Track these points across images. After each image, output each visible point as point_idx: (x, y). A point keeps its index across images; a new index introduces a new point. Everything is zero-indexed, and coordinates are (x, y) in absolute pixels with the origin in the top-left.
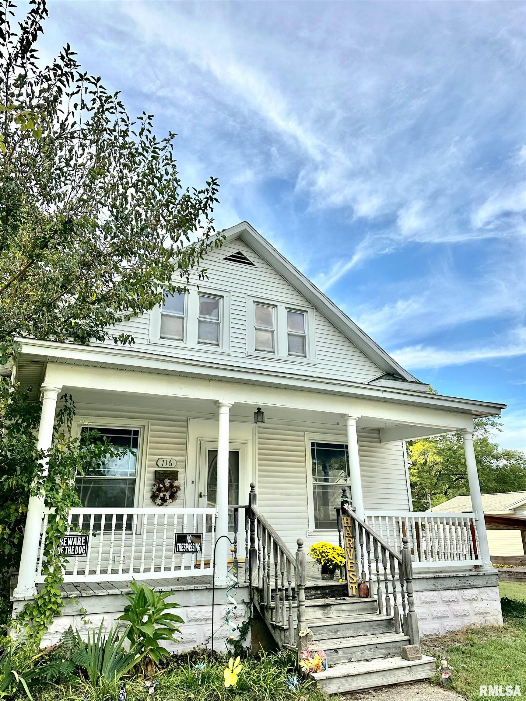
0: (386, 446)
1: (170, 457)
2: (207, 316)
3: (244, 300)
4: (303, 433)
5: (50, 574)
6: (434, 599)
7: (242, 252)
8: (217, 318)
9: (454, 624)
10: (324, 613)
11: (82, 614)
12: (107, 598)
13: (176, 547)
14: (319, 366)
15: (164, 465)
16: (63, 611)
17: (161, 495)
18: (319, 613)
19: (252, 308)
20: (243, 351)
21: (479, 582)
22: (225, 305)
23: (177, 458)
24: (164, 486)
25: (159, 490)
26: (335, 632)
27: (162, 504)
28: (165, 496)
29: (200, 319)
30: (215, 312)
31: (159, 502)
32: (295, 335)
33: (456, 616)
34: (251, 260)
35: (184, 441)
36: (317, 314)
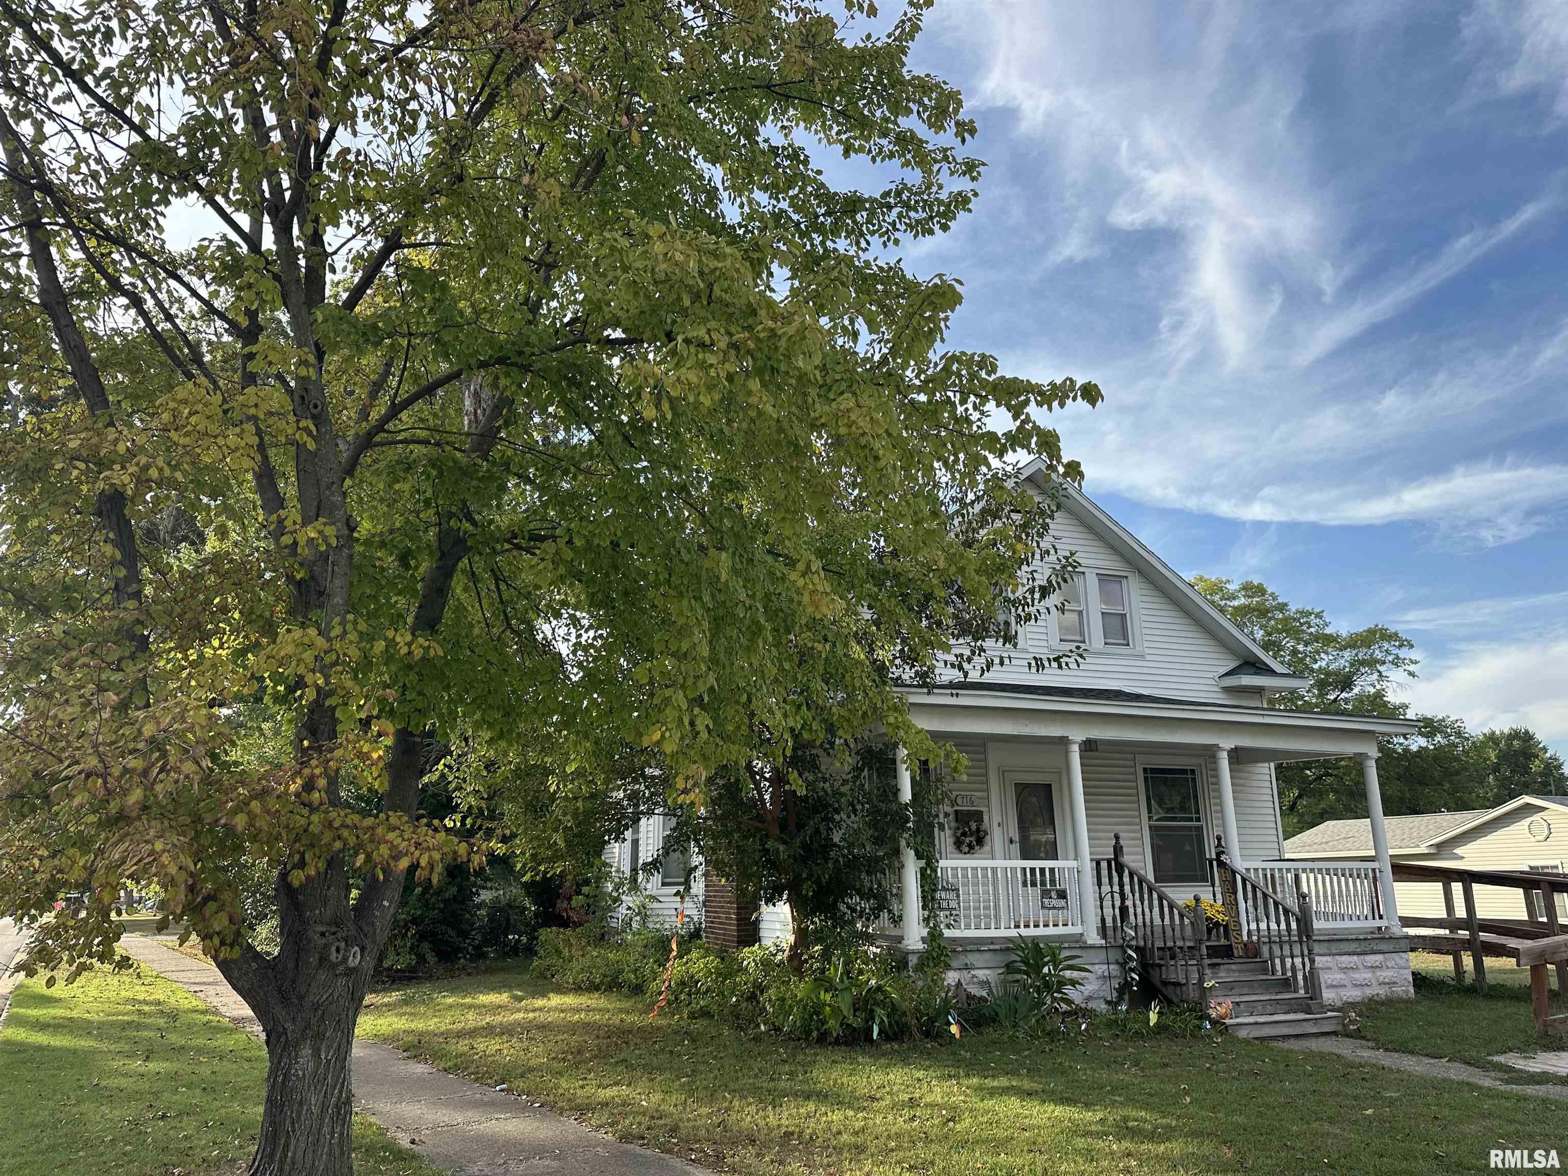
0: (1247, 769)
1: (973, 794)
4: (1131, 756)
5: (931, 928)
6: (1327, 965)
9: (1354, 994)
12: (988, 953)
13: (1042, 902)
14: (1146, 657)
15: (964, 804)
17: (967, 840)
20: (1045, 644)
21: (1384, 946)
23: (980, 794)
24: (969, 829)
27: (968, 853)
28: (971, 841)
31: (965, 850)
32: (1112, 614)
33: (1356, 986)
35: (983, 771)
36: (1142, 579)
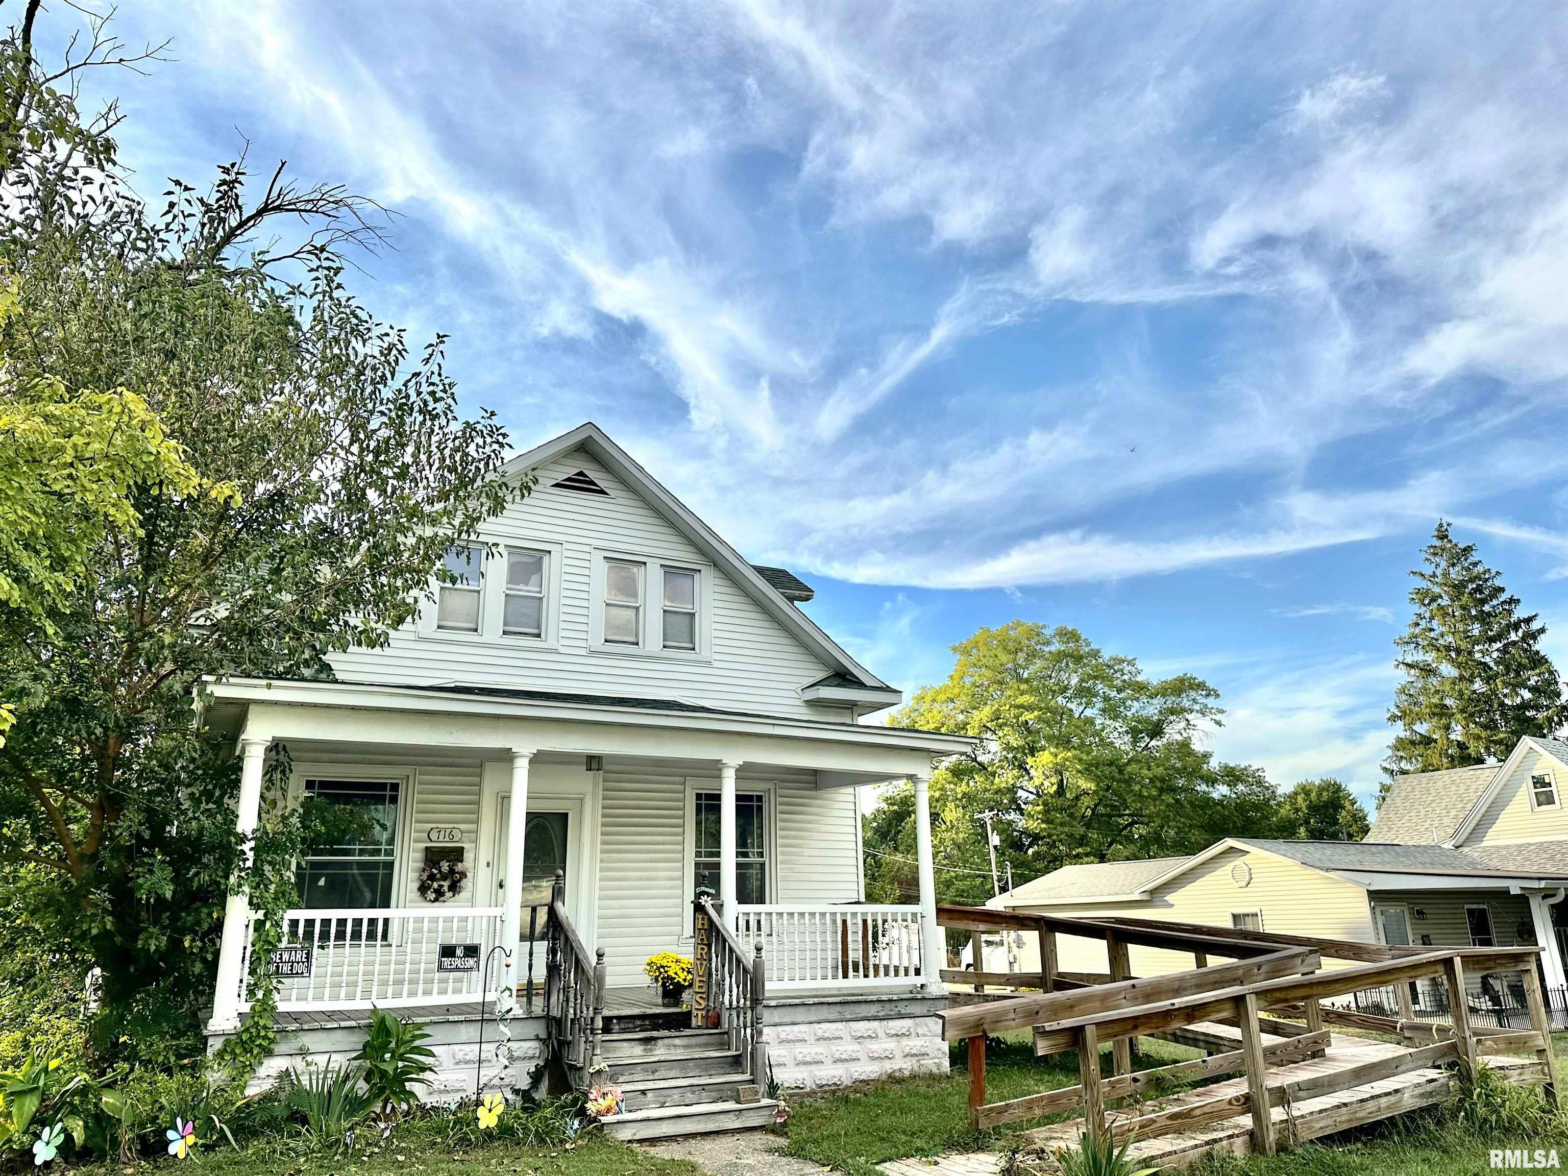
0: (827, 795)
1: (451, 826)
2: (521, 587)
3: (587, 556)
4: (682, 779)
5: (258, 1001)
6: (837, 1034)
7: (585, 472)
8: (538, 589)
9: (869, 1070)
10: (645, 1050)
11: (303, 1052)
12: (339, 1032)
13: (440, 963)
14: (716, 664)
15: (441, 839)
16: (277, 1049)
17: (435, 885)
18: (638, 1049)
19: (600, 568)
20: (583, 644)
21: (915, 1009)
22: (553, 566)
23: (463, 827)
24: (440, 871)
25: (432, 877)
26: (653, 1073)
27: (436, 900)
28: (441, 886)
29: (508, 592)
30: (534, 578)
31: (432, 896)
32: (676, 613)
33: (873, 1059)
34: (602, 484)
35: (475, 797)
36: (718, 574)
